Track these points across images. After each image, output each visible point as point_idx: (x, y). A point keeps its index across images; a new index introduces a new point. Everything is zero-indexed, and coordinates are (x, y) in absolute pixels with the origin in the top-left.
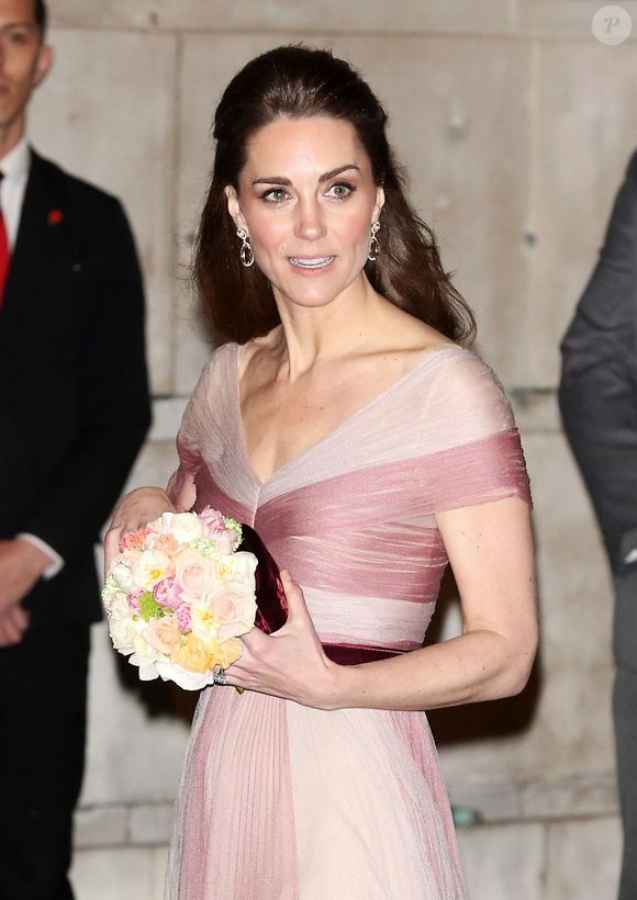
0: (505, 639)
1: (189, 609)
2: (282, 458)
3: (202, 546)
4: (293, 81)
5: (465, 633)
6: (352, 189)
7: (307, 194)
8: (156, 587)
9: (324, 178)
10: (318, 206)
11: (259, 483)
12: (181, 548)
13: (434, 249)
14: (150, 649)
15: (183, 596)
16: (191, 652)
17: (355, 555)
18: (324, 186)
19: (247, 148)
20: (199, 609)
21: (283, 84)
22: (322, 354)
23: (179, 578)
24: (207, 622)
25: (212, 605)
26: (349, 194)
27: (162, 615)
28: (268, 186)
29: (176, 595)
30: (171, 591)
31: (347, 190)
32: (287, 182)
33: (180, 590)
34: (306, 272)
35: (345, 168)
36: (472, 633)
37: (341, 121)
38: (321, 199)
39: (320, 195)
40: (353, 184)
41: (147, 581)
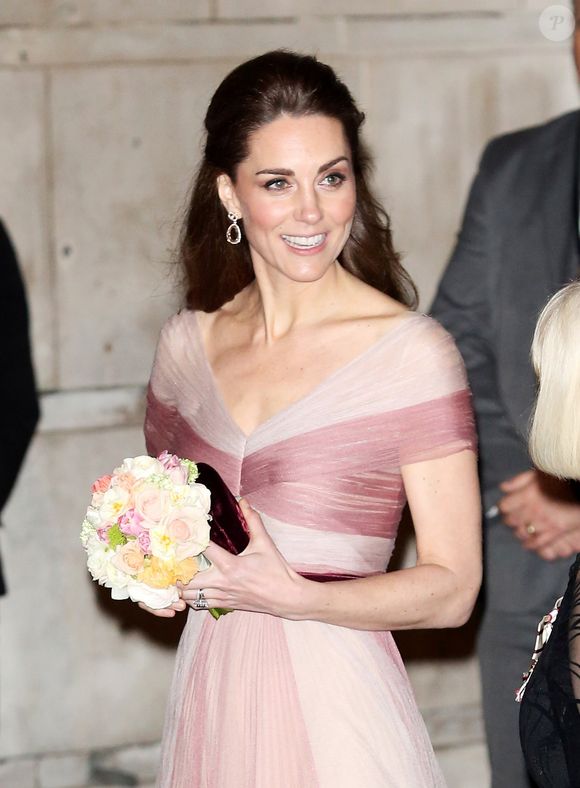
0: (453, 573)
1: (148, 533)
2: (266, 413)
3: (157, 479)
4: (293, 84)
5: (419, 565)
6: (342, 178)
7: (306, 184)
8: (120, 518)
9: (323, 169)
10: (316, 195)
11: (244, 436)
12: (138, 483)
13: (388, 232)
14: (119, 573)
15: (144, 524)
16: (154, 570)
17: (340, 498)
18: (320, 177)
19: (249, 142)
20: (157, 532)
21: (284, 86)
22: (298, 323)
23: (138, 510)
24: (164, 543)
25: (168, 528)
26: (340, 182)
27: (126, 542)
28: (271, 177)
29: (137, 524)
30: (133, 522)
31: (338, 180)
32: (290, 173)
33: (142, 520)
34: (302, 252)
35: (339, 160)
36: (425, 565)
37: (333, 119)
38: (318, 187)
39: (316, 183)
40: (342, 173)
41: (112, 514)
